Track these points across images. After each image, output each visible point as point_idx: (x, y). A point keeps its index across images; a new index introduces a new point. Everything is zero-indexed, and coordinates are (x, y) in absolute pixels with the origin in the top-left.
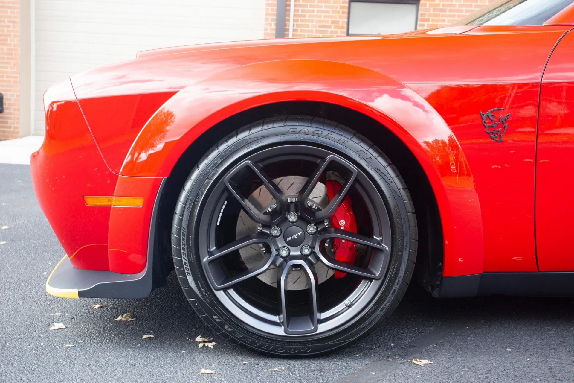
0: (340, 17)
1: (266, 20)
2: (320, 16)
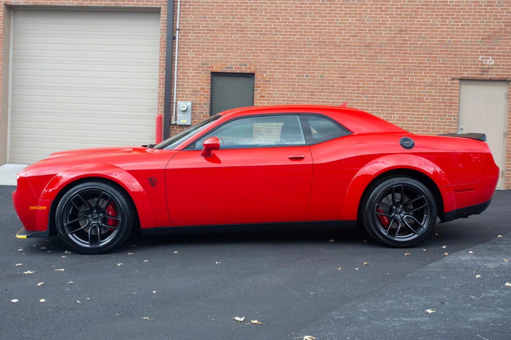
0: (206, 86)
1: (159, 87)
2: (193, 85)
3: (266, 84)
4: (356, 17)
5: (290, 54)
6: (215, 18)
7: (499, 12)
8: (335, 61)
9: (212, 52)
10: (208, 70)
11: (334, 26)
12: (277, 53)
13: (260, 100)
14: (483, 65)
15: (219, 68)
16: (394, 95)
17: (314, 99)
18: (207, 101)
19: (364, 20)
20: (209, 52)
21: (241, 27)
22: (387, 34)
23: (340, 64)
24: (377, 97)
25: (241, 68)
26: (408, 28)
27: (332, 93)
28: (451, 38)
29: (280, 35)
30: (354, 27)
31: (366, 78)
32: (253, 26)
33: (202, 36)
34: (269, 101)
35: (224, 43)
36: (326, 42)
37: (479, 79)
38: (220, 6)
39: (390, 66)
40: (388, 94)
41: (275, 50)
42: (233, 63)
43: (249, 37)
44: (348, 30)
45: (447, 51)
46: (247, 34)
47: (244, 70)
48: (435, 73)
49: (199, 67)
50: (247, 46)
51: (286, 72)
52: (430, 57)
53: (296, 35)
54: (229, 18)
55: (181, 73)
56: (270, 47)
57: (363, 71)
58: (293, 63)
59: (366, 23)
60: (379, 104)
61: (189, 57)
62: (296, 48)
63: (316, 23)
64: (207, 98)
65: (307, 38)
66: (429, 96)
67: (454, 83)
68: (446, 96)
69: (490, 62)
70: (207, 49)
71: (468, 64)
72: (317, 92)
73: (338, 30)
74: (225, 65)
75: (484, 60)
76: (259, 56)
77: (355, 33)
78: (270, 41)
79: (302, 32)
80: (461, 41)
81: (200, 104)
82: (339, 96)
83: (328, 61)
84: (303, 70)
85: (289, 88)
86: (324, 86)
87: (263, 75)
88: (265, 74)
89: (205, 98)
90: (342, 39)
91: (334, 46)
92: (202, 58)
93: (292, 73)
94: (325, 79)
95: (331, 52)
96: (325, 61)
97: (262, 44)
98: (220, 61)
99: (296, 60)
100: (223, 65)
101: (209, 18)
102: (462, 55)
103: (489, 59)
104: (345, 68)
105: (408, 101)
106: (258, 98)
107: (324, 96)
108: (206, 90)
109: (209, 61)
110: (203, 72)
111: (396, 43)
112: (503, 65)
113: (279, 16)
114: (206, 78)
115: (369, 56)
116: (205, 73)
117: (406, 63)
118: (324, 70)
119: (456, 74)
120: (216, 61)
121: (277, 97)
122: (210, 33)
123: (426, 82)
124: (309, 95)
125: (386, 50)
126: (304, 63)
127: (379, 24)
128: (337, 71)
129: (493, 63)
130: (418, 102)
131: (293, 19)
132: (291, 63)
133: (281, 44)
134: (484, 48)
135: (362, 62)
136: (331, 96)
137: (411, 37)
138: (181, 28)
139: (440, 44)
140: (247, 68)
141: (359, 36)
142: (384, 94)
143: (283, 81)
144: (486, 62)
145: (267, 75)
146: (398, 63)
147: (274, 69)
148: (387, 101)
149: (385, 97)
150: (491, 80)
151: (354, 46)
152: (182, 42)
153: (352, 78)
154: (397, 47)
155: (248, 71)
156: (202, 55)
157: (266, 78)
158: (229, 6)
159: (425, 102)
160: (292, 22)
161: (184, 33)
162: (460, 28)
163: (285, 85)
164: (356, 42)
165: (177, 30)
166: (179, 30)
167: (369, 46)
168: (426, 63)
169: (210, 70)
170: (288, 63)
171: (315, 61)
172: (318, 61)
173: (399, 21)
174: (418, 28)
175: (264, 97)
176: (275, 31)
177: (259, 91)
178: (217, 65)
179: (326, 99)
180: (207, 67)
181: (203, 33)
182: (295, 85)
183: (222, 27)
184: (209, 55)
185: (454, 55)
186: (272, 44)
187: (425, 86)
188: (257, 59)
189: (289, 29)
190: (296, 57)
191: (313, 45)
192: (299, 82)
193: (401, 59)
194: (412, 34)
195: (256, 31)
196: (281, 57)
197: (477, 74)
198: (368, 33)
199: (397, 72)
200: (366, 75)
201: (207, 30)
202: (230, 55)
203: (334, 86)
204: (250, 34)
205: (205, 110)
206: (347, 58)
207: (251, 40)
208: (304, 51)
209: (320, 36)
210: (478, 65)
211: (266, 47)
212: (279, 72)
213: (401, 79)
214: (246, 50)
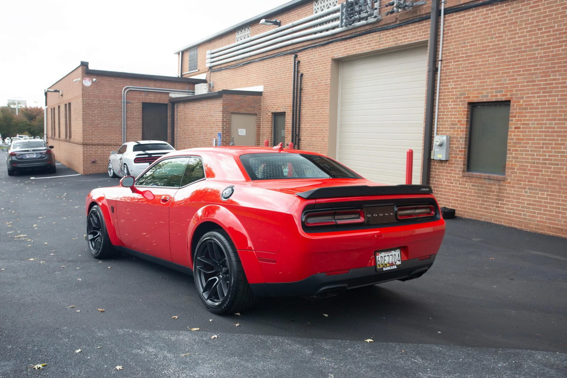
2: (452, 118)
3: (522, 113)
5: (552, 72)
6: (473, 42)
9: (470, 80)
10: (465, 101)
12: (536, 73)
13: (514, 132)
15: (475, 97)
18: (463, 134)
20: (467, 80)
21: (499, 48)
25: (497, 96)
29: (541, 49)
32: (511, 44)
33: (461, 64)
34: (524, 132)
35: (481, 69)
38: (480, 27)
42: (489, 90)
43: (506, 58)
46: (505, 55)
47: (500, 97)
49: (457, 98)
50: (504, 69)
51: (545, 96)
53: (562, 46)
54: (487, 39)
55: (442, 105)
56: (529, 66)
58: (556, 84)
61: (449, 89)
62: (560, 63)
64: (464, 131)
70: (465, 77)
74: (481, 93)
76: (516, 79)
78: (530, 59)
81: (456, 138)
85: (549, 116)
87: (519, 102)
88: (521, 101)
89: (461, 131)
92: (461, 88)
93: (554, 96)
97: (520, 64)
98: (476, 90)
99: (558, 79)
100: (479, 93)
101: (468, 43)
106: (513, 130)
108: (462, 123)
109: (467, 90)
110: (461, 103)
113: (543, 25)
114: (463, 109)
116: (462, 105)
120: (473, 90)
121: (534, 128)
122: (468, 60)
131: (558, 26)
132: (552, 84)
133: (542, 61)
138: (444, 58)
140: (503, 95)
143: (542, 108)
145: (524, 101)
147: (532, 93)
152: (444, 73)
155: (504, 98)
156: (460, 84)
157: (523, 105)
158: (488, 25)
160: (557, 30)
161: (446, 63)
163: (544, 112)
165: (439, 61)
166: (441, 61)
169: (467, 100)
170: (549, 84)
175: (519, 128)
176: (536, 46)
177: (514, 122)
178: (474, 94)
180: (465, 98)
181: (463, 61)
182: (556, 112)
183: (480, 51)
184: (467, 84)
186: (531, 62)
188: (513, 83)
189: (553, 39)
190: (560, 75)
192: (562, 107)
195: (514, 49)
196: (542, 77)
201: (466, 56)
202: (486, 82)
204: (508, 54)
205: (461, 144)
207: (508, 62)
211: (525, 67)
212: (538, 97)
214: (503, 73)
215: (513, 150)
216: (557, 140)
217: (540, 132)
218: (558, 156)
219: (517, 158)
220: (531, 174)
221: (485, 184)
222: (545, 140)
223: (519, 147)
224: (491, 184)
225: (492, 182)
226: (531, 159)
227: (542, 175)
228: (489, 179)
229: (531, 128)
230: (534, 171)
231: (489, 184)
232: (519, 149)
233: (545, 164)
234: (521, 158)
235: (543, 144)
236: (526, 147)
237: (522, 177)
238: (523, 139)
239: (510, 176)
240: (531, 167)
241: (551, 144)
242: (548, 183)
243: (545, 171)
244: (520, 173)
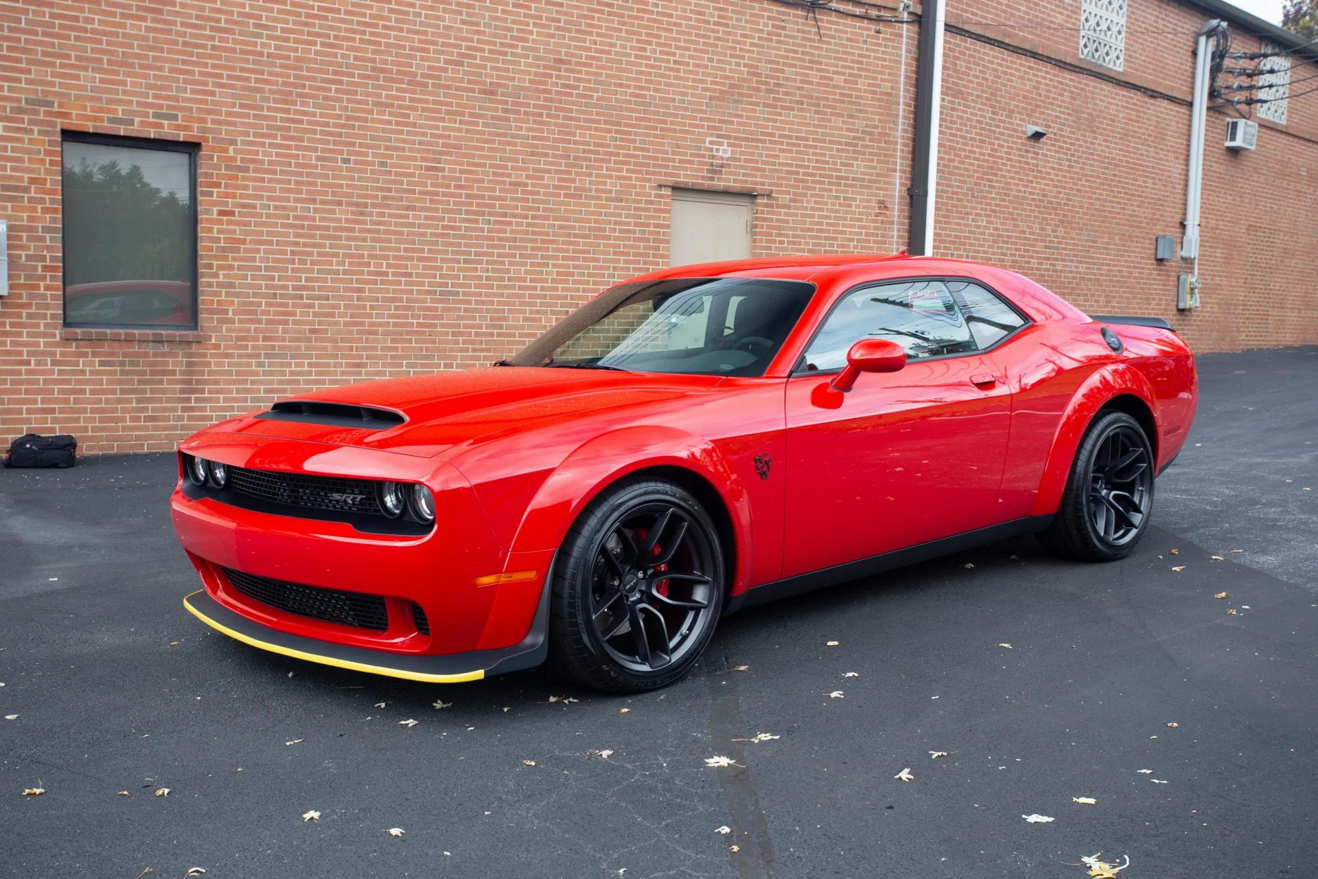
0: (47, 172)
2: (4, 168)
3: (236, 178)
4: (460, 13)
5: (299, 95)
7: (738, 42)
8: (414, 125)
9: (62, 66)
10: (52, 124)
11: (409, 31)
12: (261, 91)
13: (220, 222)
14: (713, 157)
15: (88, 118)
16: (547, 218)
17: (365, 223)
18: (53, 220)
19: (477, 24)
20: (53, 65)
22: (530, 65)
23: (425, 135)
24: (510, 223)
25: (161, 126)
26: (572, 55)
27: (408, 208)
28: (656, 90)
29: (269, 37)
30: (456, 38)
31: (487, 173)
34: (245, 225)
35: (100, 42)
36: (390, 71)
37: (705, 188)
39: (537, 146)
40: (534, 217)
41: (257, 81)
42: (135, 108)
43: (179, 34)
44: (444, 44)
45: (649, 120)
46: (174, 23)
47: (168, 131)
48: (628, 171)
49: (20, 110)
50: (176, 61)
51: (289, 147)
52: (617, 132)
53: (314, 44)
56: (243, 70)
57: (480, 157)
58: (309, 123)
59: (483, 33)
60: (515, 240)
62: (314, 79)
63: (364, 15)
64: (55, 211)
65: (343, 56)
66: (616, 223)
67: (661, 196)
68: (648, 225)
69: (724, 151)
70: (45, 54)
71: (686, 154)
72: (373, 205)
73: (421, 41)
74: (109, 111)
75: (715, 147)
76: (212, 93)
77: (460, 55)
78: (242, 52)
79: (328, 36)
80: (674, 100)
81: (29, 229)
82: (426, 218)
83: (397, 123)
84: (335, 143)
85: (300, 192)
86: (389, 190)
87: (226, 150)
88: (231, 148)
89: (45, 210)
90: (430, 68)
91: (409, 83)
92: (28, 81)
93: (306, 148)
94: (390, 172)
95: (403, 99)
96: (389, 123)
97: (220, 58)
99: (314, 115)
100: (101, 110)
102: (675, 131)
103: (721, 144)
104: (437, 144)
105: (576, 236)
106: (215, 216)
107: (390, 215)
108: (48, 185)
109: (55, 94)
110: (36, 129)
111: (550, 92)
112: (746, 161)
114: (47, 147)
115: (493, 117)
116: (40, 132)
117: (569, 142)
118: (387, 148)
119: (666, 174)
120: (77, 97)
121: (268, 216)
123: (610, 192)
124: (353, 213)
125: (528, 105)
126: (336, 125)
127: (513, 38)
128: (419, 151)
129: (729, 155)
130: (596, 237)
132: (301, 122)
133: (273, 65)
134: (714, 120)
135: (477, 132)
136: (407, 217)
137: (579, 80)
139: (636, 103)
140: (178, 127)
141: (469, 65)
142: (526, 217)
143: (282, 173)
144: (718, 150)
145: (236, 151)
146: (555, 140)
147: (255, 135)
148: (534, 233)
149: (528, 225)
150: (726, 193)
151: (458, 89)
153: (453, 171)
154: (551, 100)
155: (182, 136)
157: (235, 159)
159: (609, 238)
162: (671, 69)
163: (289, 182)
164: (462, 80)
167: (492, 93)
168: (608, 146)
169: (60, 123)
170: (294, 121)
171: (366, 120)
172: (373, 120)
173: (552, 36)
174: (593, 58)
175: (232, 213)
176: (256, 26)
177: (215, 198)
178: (84, 108)
179: (396, 224)
180: (49, 114)
182: (315, 184)
184: (54, 74)
185: (662, 129)
186: (247, 61)
187: (608, 199)
188: (206, 102)
189: (295, 23)
190: (316, 106)
191: (360, 76)
192: (327, 177)
193: (560, 132)
194: (580, 72)
195: (198, 17)
196: (275, 101)
197: (703, 178)
198: (488, 59)
199: (553, 164)
200: (484, 165)
202: (124, 83)
203: (414, 192)
204: (183, 24)
205: (49, 249)
206: (443, 120)
207: (185, 44)
208: (337, 91)
209: (374, 52)
210: (704, 156)
211: (233, 69)
212: (271, 145)
213: (560, 180)
214: (172, 70)
215: (220, 267)
216: (323, 246)
217: (283, 225)
218: (325, 280)
219: (232, 285)
220: (268, 322)
221: (146, 355)
222: (297, 244)
223: (234, 259)
224: (163, 355)
225: (165, 348)
226: (267, 287)
227: (295, 322)
228: (158, 341)
229: (261, 215)
230: (276, 314)
231: (155, 355)
232: (236, 264)
233: (301, 297)
234: (241, 286)
235: (292, 253)
236: (254, 260)
237: (248, 330)
238: (243, 242)
239: (214, 329)
240: (268, 305)
241: (311, 254)
242: (309, 340)
243: (302, 314)
244: (240, 321)
